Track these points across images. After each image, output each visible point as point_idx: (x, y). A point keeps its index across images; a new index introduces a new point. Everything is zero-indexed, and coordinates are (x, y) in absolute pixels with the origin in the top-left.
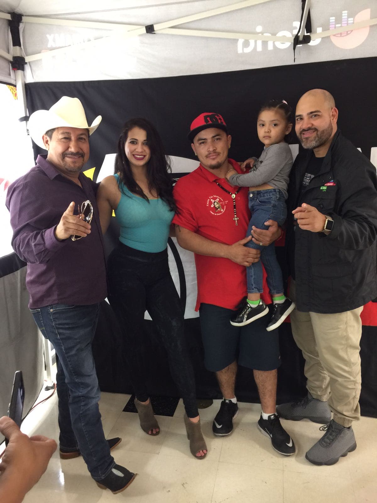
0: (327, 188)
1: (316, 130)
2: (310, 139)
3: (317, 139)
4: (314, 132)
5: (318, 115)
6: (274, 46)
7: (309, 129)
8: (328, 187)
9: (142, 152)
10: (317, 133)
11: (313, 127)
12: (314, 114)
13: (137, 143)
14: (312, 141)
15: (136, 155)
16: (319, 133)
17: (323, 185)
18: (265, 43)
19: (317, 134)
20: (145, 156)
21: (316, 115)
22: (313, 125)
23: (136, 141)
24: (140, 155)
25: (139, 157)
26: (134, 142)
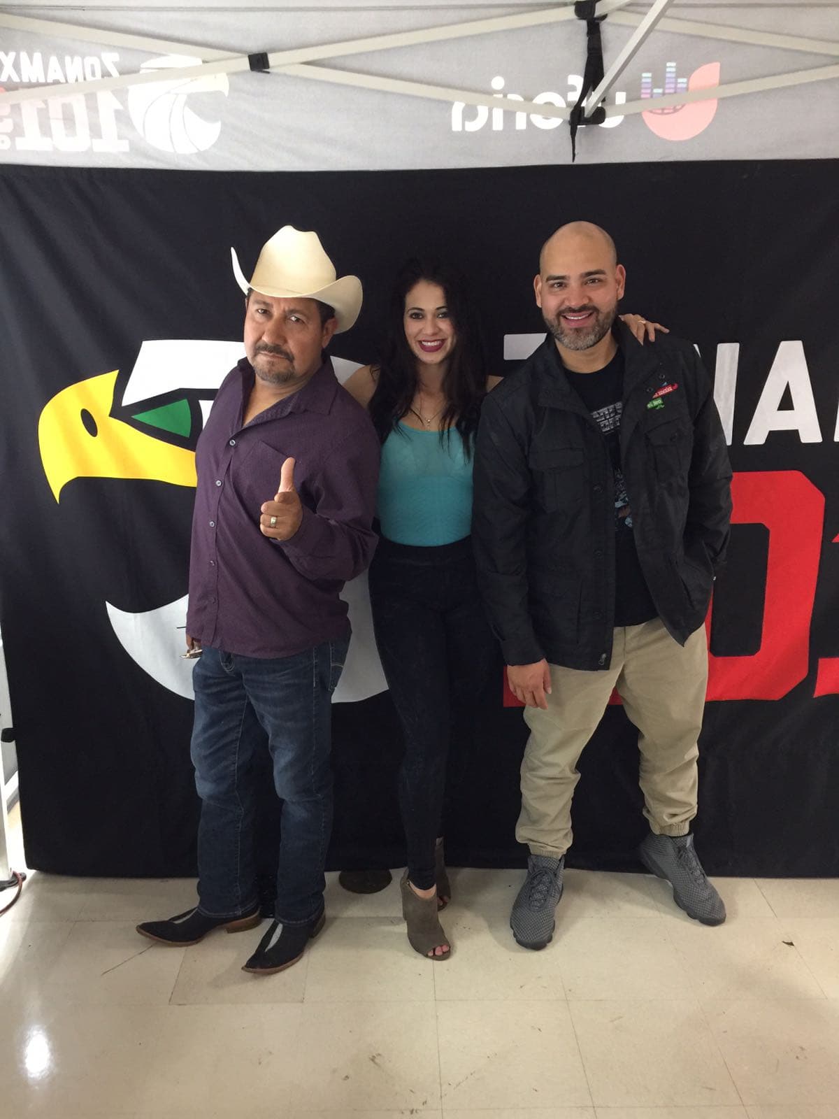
0: (663, 400)
1: (595, 310)
2: (585, 331)
3: (597, 329)
4: (590, 315)
5: (600, 280)
6: (529, 123)
7: (582, 309)
8: (663, 397)
9: (434, 334)
10: (597, 317)
11: (591, 304)
12: (591, 278)
13: (423, 317)
14: (588, 334)
15: (424, 341)
16: (601, 317)
17: (652, 399)
18: (509, 116)
19: (597, 320)
20: (443, 341)
21: (593, 281)
22: (590, 299)
23: (420, 312)
24: (431, 342)
25: (429, 344)
26: (419, 315)
